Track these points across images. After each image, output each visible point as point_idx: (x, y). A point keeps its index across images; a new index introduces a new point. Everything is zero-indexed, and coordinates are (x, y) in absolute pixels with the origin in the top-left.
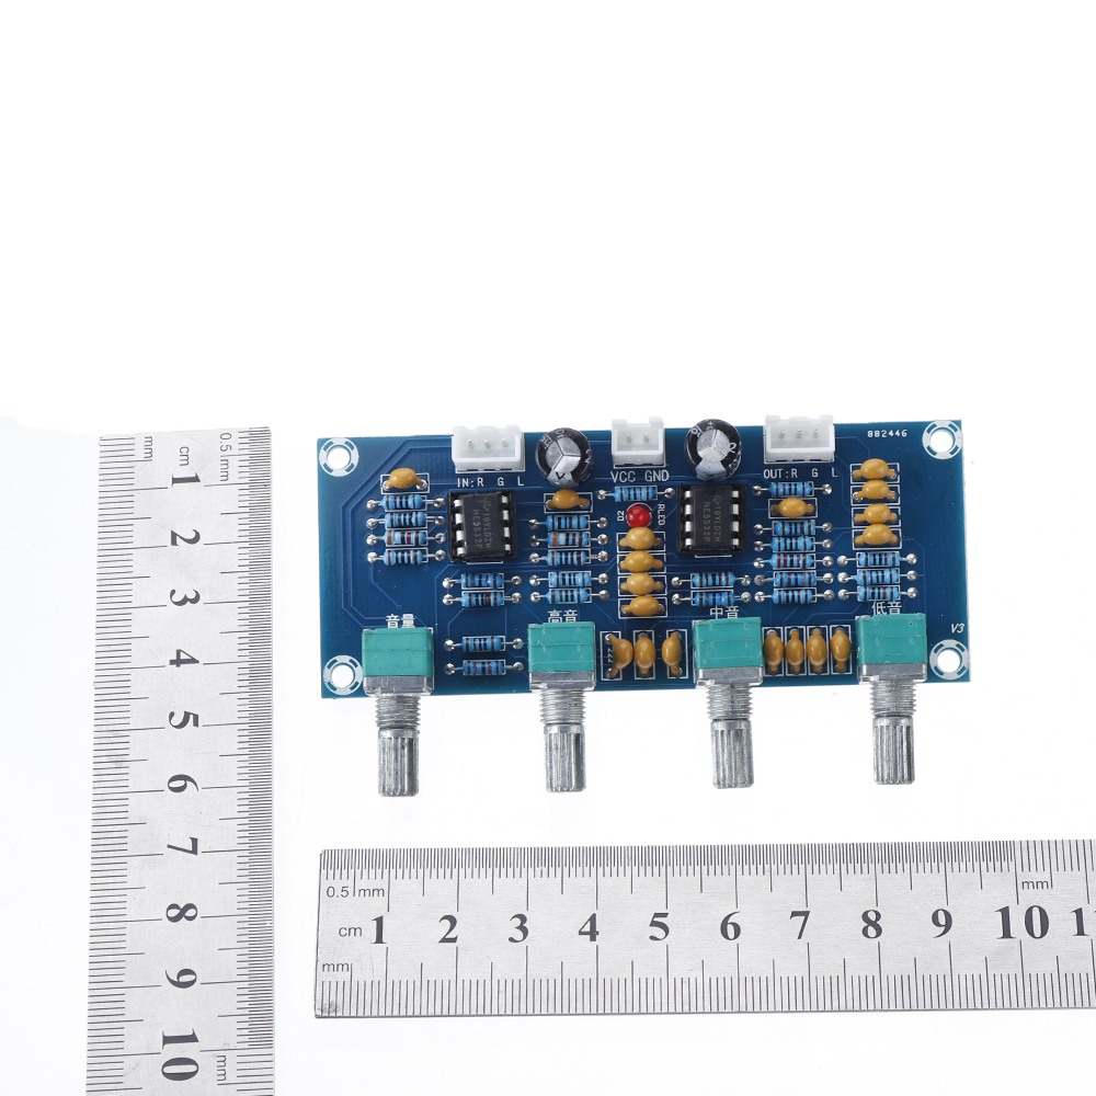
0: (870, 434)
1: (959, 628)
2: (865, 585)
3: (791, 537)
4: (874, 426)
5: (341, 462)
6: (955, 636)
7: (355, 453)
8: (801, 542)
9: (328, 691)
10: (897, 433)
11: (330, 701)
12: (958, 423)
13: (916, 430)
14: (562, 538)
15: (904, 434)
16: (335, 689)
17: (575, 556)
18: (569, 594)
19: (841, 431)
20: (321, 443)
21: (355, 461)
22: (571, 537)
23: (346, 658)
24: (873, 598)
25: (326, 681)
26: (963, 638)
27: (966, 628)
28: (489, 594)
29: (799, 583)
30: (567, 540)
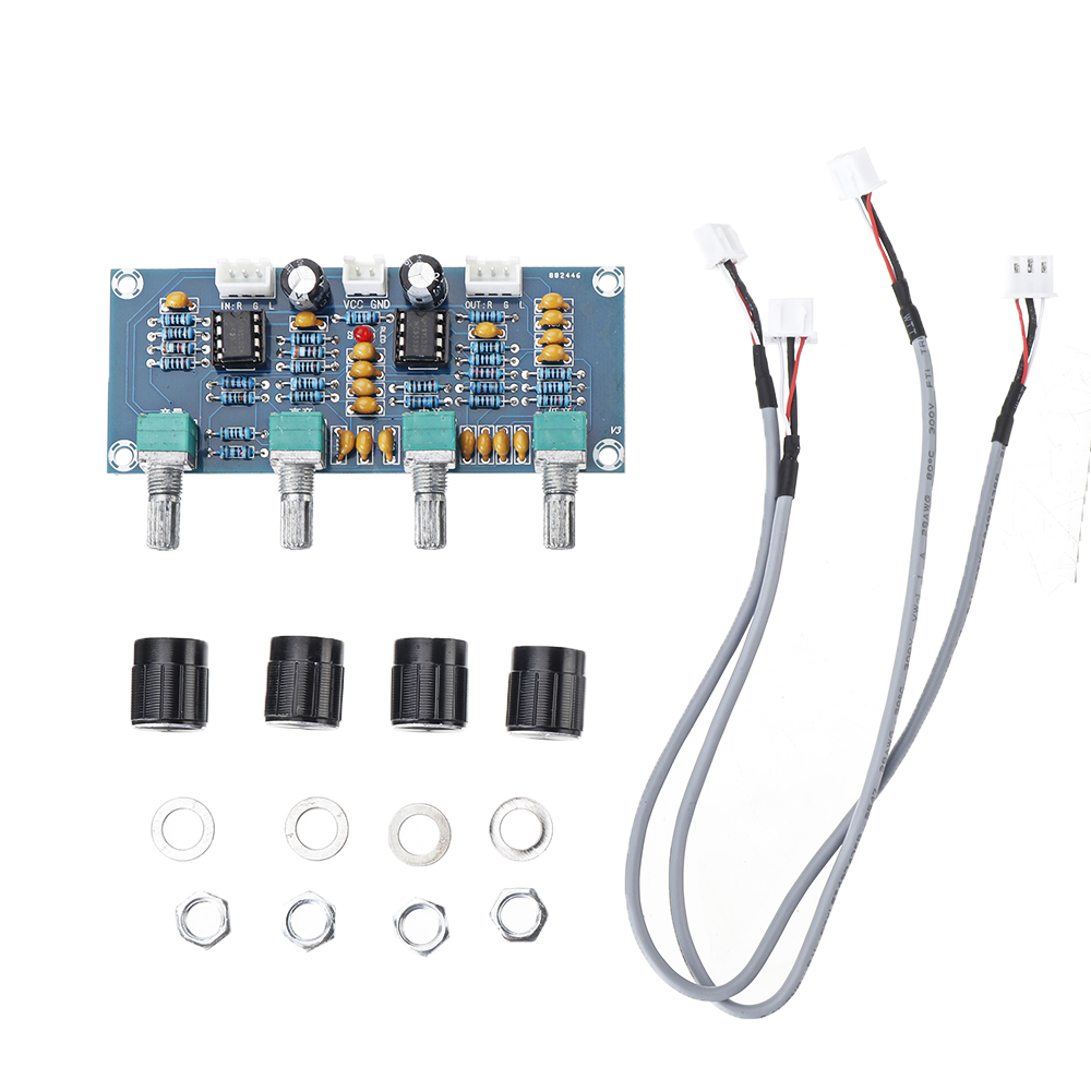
0: (551, 275)
1: (617, 430)
2: (543, 394)
3: (484, 353)
4: (554, 270)
5: (129, 289)
6: (614, 437)
7: (140, 280)
8: (492, 358)
9: (112, 468)
10: (573, 275)
11: (113, 475)
12: (622, 269)
13: (588, 273)
14: (302, 351)
15: (578, 276)
16: (117, 467)
17: (312, 365)
18: (307, 395)
19: (526, 272)
20: (113, 272)
21: (140, 287)
22: (309, 351)
23: (127, 443)
24: (549, 404)
25: (111, 460)
26: (620, 438)
27: (623, 430)
28: (242, 394)
29: (490, 390)
30: (306, 353)
